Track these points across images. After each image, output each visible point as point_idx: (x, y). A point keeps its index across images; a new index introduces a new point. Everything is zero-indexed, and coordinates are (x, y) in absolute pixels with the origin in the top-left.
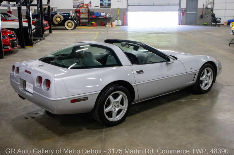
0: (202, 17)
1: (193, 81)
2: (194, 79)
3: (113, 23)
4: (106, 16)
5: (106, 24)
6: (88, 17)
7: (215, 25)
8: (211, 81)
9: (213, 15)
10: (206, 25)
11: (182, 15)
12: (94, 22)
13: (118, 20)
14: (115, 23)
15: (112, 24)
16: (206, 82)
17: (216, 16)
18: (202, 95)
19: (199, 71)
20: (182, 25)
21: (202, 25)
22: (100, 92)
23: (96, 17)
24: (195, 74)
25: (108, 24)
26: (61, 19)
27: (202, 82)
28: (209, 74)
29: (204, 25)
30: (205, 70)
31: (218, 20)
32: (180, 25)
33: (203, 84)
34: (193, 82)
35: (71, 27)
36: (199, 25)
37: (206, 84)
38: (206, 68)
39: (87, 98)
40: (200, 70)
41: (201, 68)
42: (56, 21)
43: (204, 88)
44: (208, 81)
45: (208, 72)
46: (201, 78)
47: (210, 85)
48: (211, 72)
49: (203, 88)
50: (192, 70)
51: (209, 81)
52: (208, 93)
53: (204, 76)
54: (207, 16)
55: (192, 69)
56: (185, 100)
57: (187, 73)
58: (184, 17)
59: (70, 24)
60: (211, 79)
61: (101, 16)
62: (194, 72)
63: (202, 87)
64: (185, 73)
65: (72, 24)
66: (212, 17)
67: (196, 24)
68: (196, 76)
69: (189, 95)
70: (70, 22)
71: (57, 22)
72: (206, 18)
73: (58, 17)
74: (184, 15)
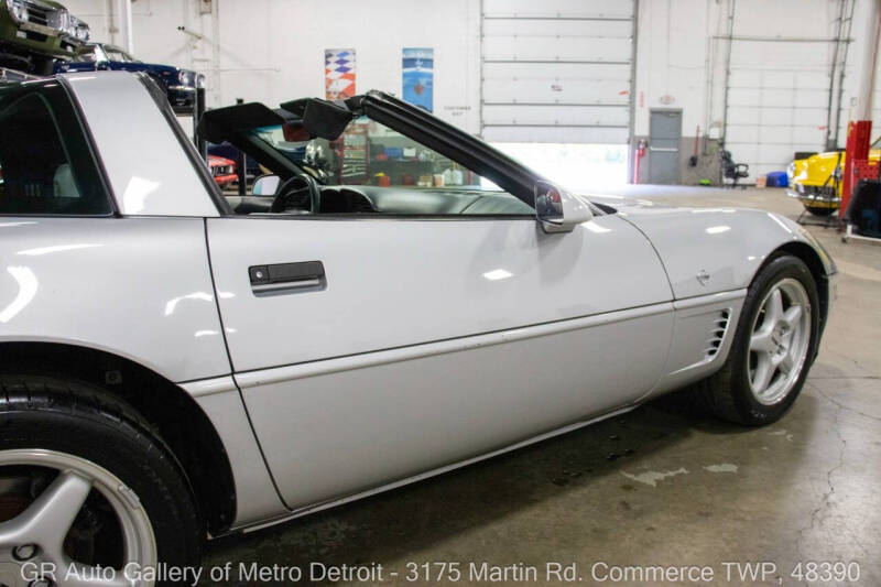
0: (694, 162)
1: (712, 353)
2: (716, 344)
3: (436, 176)
4: (417, 156)
5: (418, 180)
6: (366, 160)
7: (734, 185)
8: (798, 356)
9: (727, 157)
10: (708, 185)
11: (639, 155)
12: (381, 175)
13: (452, 170)
14: (443, 176)
15: (434, 179)
16: (777, 359)
17: (735, 159)
18: (754, 434)
19: (745, 292)
20: (638, 183)
21: (695, 185)
23: (390, 158)
24: (725, 315)
25: (421, 178)
27: (756, 358)
28: (794, 314)
29: (702, 185)
30: (775, 293)
31: (742, 169)
32: (632, 182)
33: (764, 373)
34: (710, 359)
36: (686, 184)
37: (777, 374)
38: (779, 284)
40: (749, 288)
41: (754, 279)
43: (767, 393)
44: (784, 354)
45: (786, 304)
46: (756, 340)
47: (794, 377)
48: (802, 306)
49: (762, 392)
50: (710, 285)
51: (789, 353)
52: (784, 420)
53: (769, 328)
54: (708, 159)
55: (707, 277)
56: (661, 476)
57: (677, 304)
58: (644, 160)
60: (801, 340)
61: (405, 158)
62: (717, 302)
63: (756, 387)
64: (669, 306)
66: (724, 162)
67: (679, 183)
68: (731, 323)
69: (687, 435)
72: (705, 167)
74: (643, 154)
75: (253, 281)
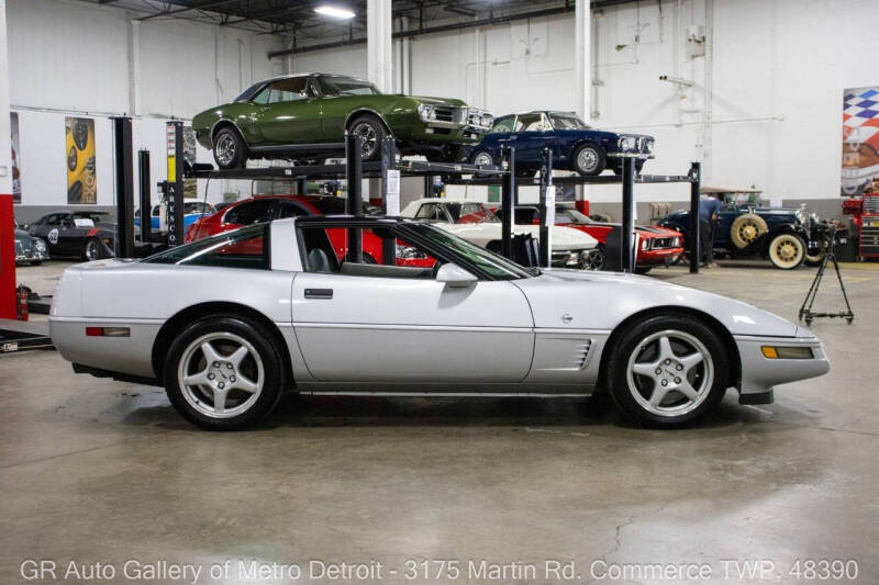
1: (582, 365)
2: (583, 359)
19: (609, 332)
22: (164, 321)
24: (590, 343)
26: (757, 230)
28: (690, 358)
34: (579, 368)
35: (792, 259)
39: (128, 329)
40: (614, 330)
42: (741, 235)
46: (638, 367)
48: (704, 354)
50: (570, 324)
53: (658, 361)
55: (570, 319)
57: (536, 330)
59: (788, 249)
60: (707, 380)
64: (530, 330)
65: (796, 249)
68: (596, 349)
70: (788, 243)
71: (744, 239)
73: (750, 223)
75: (306, 294)
